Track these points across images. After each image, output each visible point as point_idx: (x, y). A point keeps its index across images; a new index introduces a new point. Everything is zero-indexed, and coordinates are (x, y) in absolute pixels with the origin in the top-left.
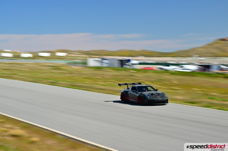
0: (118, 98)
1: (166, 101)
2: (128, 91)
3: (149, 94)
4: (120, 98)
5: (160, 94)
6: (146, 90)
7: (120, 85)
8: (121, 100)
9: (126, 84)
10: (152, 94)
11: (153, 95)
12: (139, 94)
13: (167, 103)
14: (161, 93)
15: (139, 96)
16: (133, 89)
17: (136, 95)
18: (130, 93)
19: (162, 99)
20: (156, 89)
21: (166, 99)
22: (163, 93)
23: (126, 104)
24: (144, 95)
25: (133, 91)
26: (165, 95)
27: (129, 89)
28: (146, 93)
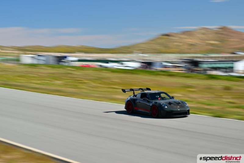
0: (122, 108)
1: (188, 112)
2: (136, 100)
3: (165, 102)
4: (124, 107)
5: (179, 103)
6: (159, 97)
7: (124, 91)
8: (126, 110)
9: (132, 90)
10: (170, 103)
11: (172, 105)
12: (153, 103)
13: (189, 114)
14: (179, 101)
15: (153, 105)
16: (143, 95)
17: (148, 104)
18: (139, 102)
19: (182, 109)
20: (171, 96)
21: (188, 109)
22: (182, 102)
23: (134, 116)
24: (160, 104)
25: (144, 100)
26: (186, 104)
27: (136, 96)
28: (162, 102)
